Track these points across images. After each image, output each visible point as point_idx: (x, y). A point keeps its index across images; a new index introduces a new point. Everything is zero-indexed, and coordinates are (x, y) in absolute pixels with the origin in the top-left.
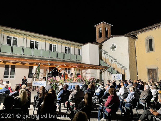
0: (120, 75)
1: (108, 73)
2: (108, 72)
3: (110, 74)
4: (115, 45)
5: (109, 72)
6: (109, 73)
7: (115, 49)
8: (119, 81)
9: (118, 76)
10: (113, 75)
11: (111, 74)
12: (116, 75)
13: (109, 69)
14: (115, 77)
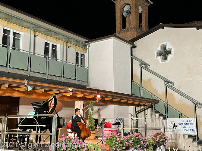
0: (189, 121)
1: (154, 116)
2: (154, 113)
3: (162, 118)
4: (168, 48)
5: (157, 112)
6: (157, 115)
7: (169, 57)
8: (187, 137)
9: (183, 123)
10: (171, 121)
11: (165, 118)
12: (177, 121)
13: (156, 106)
14: (175, 126)
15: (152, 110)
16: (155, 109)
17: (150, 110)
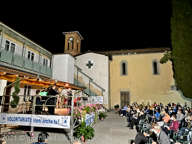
4: (92, 63)
6: (85, 94)
7: (92, 67)
12: (95, 98)
14: (93, 100)
15: (83, 92)
16: (84, 92)
17: (81, 92)
